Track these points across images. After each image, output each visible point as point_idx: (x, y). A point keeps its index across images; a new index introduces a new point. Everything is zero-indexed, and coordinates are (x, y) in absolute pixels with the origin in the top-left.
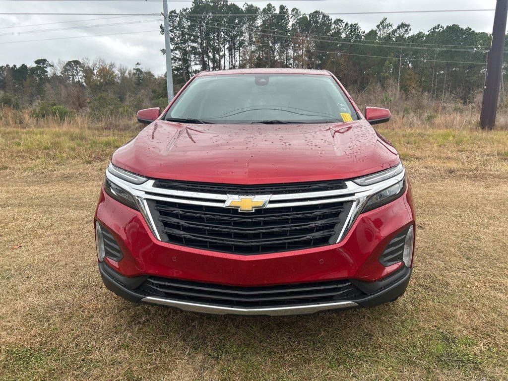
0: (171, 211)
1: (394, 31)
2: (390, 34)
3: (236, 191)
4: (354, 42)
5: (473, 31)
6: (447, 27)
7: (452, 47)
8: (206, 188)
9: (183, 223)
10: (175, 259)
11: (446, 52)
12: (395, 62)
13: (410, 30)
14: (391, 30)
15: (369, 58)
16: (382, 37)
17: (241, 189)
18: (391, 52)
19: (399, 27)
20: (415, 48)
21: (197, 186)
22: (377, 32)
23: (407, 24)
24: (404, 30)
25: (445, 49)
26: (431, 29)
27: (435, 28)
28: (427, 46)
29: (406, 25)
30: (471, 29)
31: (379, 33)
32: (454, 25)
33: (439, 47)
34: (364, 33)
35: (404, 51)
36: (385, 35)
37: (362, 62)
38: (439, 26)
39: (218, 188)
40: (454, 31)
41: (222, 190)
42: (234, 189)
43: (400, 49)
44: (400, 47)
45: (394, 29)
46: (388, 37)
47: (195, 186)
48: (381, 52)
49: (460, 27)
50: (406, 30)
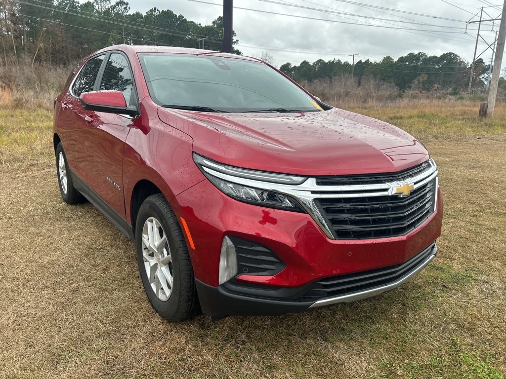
0: (340, 207)
1: (114, 7)
2: (109, 9)
3: (389, 179)
4: (70, 11)
5: (185, 19)
6: (163, 11)
7: (169, 32)
8: (366, 180)
9: (353, 217)
10: (350, 254)
11: (165, 35)
12: (119, 39)
13: (129, 8)
14: (110, 5)
15: (89, 31)
16: (100, 10)
17: (393, 177)
18: (114, 29)
19: (118, 4)
20: (136, 27)
21: (357, 179)
22: (94, 4)
23: (126, 2)
24: (123, 7)
25: (164, 32)
26: (149, 12)
27: (152, 11)
28: (147, 28)
29: (124, 3)
30: (183, 17)
31: (97, 6)
32: (168, 10)
33: (157, 29)
34: (78, 3)
35: (126, 28)
36: (104, 10)
37: (83, 36)
38: (155, 9)
39: (375, 178)
40: (169, 17)
41: (378, 179)
42: (387, 177)
43: (122, 26)
44: (121, 24)
45: (113, 5)
46: (107, 12)
47: (355, 179)
48: (102, 26)
49: (174, 13)
50: (126, 8)
